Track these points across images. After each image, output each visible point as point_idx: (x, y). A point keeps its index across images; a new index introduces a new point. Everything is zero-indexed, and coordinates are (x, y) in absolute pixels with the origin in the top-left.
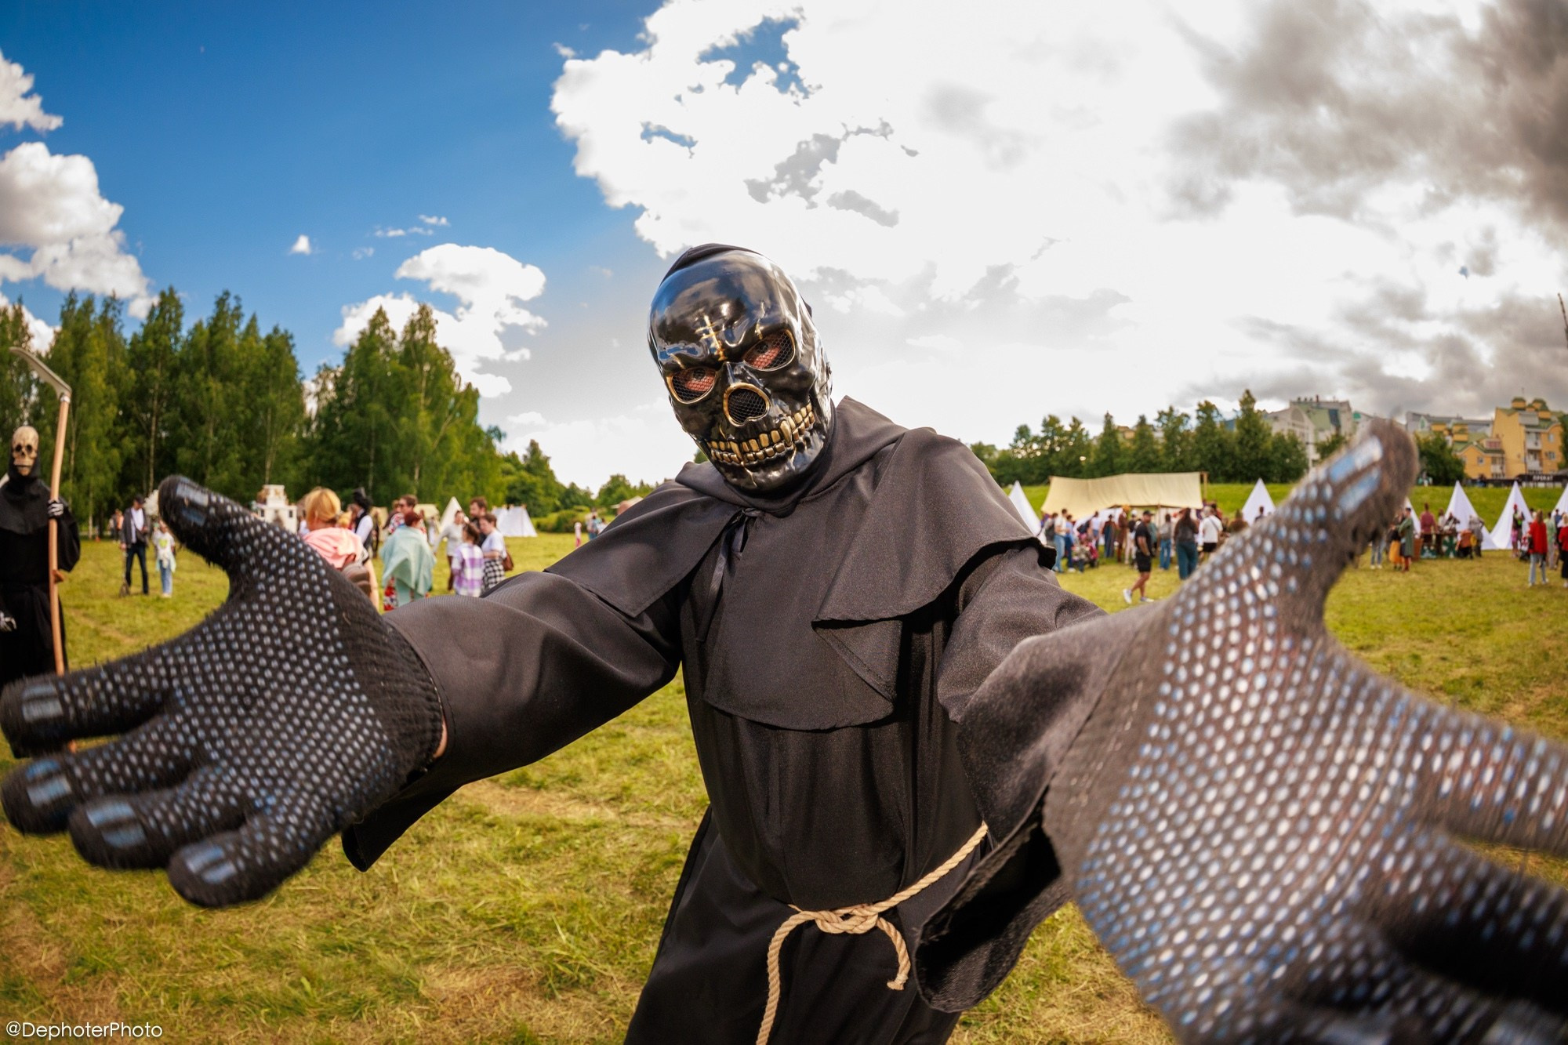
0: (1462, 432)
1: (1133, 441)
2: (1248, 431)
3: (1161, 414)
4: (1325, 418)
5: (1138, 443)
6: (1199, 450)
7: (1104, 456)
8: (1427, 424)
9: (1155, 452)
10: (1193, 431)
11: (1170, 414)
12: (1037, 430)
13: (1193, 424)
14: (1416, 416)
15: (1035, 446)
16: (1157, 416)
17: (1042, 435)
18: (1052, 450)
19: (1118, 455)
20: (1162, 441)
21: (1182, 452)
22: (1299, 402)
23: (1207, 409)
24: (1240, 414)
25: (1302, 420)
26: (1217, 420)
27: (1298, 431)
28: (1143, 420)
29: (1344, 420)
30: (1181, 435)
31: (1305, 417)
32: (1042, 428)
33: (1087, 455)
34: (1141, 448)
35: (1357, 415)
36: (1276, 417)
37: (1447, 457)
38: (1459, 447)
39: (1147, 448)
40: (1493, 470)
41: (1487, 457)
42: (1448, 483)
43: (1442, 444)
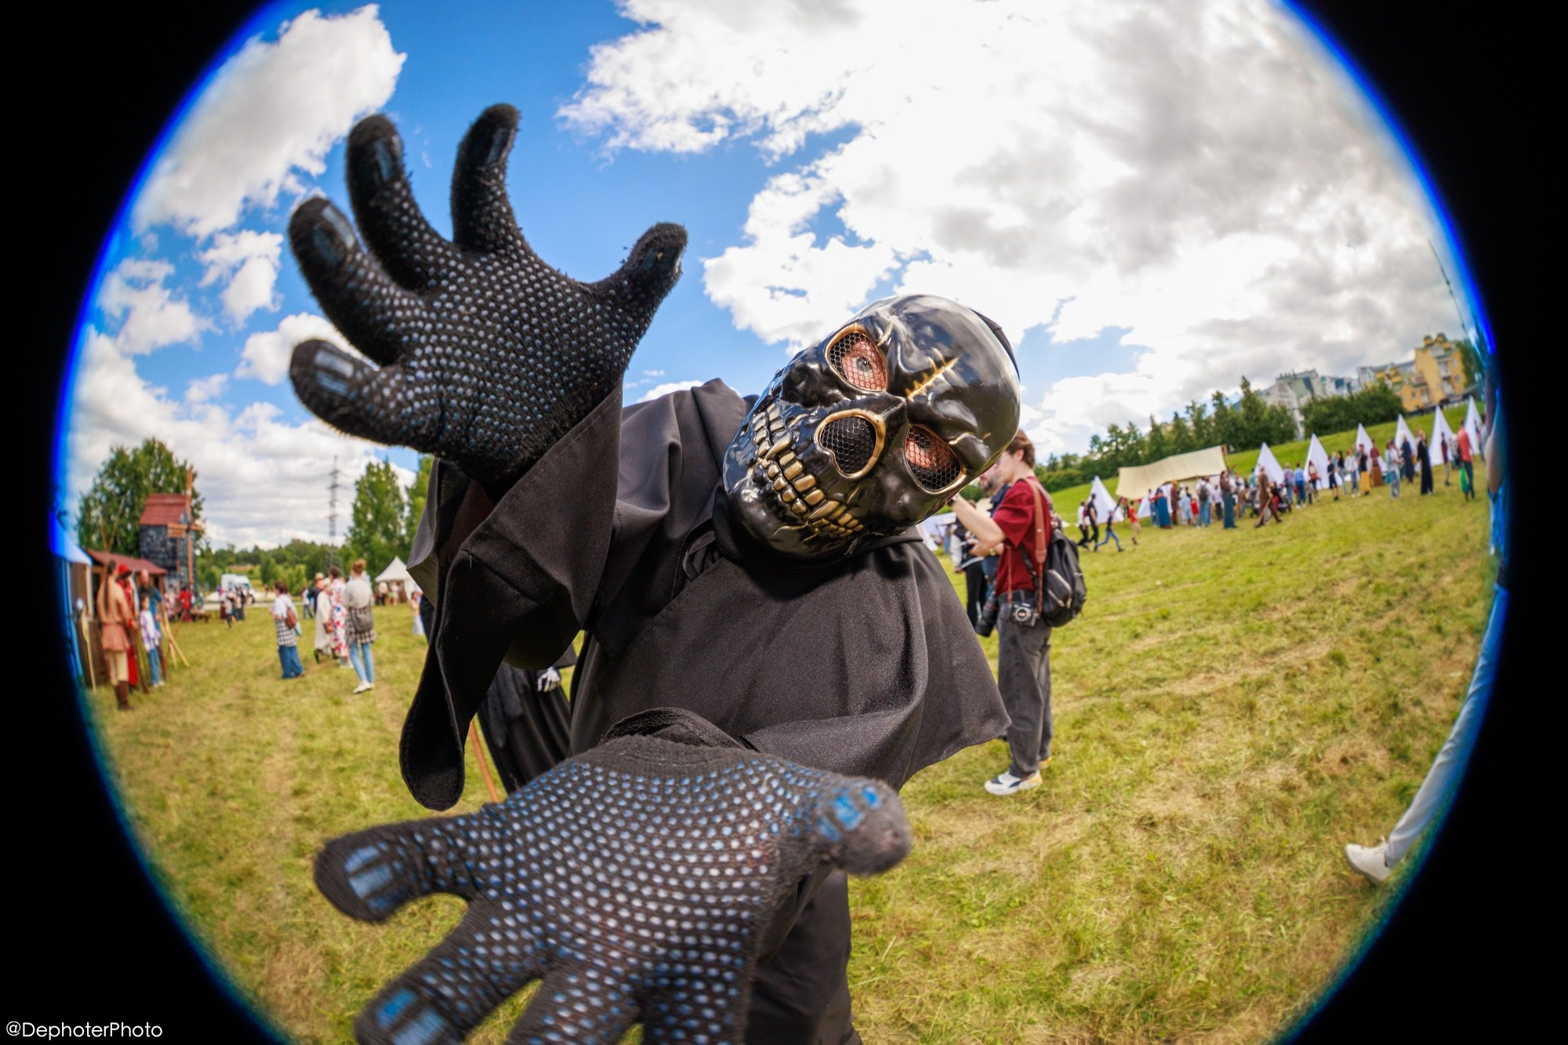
0: (1397, 374)
3: (1188, 408)
5: (1177, 432)
8: (1372, 374)
9: (1190, 438)
10: (1212, 416)
14: (1363, 370)
15: (1106, 449)
17: (1109, 440)
19: (1164, 445)
20: (1193, 429)
21: (1207, 433)
22: (1281, 378)
23: (1218, 397)
24: (1242, 395)
25: (1286, 392)
26: (1227, 404)
27: (1286, 400)
28: (1176, 416)
29: (1315, 384)
30: (1206, 421)
31: (1288, 388)
32: (1108, 434)
33: (1142, 448)
34: (1179, 436)
35: (1323, 379)
37: (1390, 398)
38: (1397, 387)
40: (1423, 401)
41: (1418, 391)
42: (1394, 419)
43: (1384, 388)
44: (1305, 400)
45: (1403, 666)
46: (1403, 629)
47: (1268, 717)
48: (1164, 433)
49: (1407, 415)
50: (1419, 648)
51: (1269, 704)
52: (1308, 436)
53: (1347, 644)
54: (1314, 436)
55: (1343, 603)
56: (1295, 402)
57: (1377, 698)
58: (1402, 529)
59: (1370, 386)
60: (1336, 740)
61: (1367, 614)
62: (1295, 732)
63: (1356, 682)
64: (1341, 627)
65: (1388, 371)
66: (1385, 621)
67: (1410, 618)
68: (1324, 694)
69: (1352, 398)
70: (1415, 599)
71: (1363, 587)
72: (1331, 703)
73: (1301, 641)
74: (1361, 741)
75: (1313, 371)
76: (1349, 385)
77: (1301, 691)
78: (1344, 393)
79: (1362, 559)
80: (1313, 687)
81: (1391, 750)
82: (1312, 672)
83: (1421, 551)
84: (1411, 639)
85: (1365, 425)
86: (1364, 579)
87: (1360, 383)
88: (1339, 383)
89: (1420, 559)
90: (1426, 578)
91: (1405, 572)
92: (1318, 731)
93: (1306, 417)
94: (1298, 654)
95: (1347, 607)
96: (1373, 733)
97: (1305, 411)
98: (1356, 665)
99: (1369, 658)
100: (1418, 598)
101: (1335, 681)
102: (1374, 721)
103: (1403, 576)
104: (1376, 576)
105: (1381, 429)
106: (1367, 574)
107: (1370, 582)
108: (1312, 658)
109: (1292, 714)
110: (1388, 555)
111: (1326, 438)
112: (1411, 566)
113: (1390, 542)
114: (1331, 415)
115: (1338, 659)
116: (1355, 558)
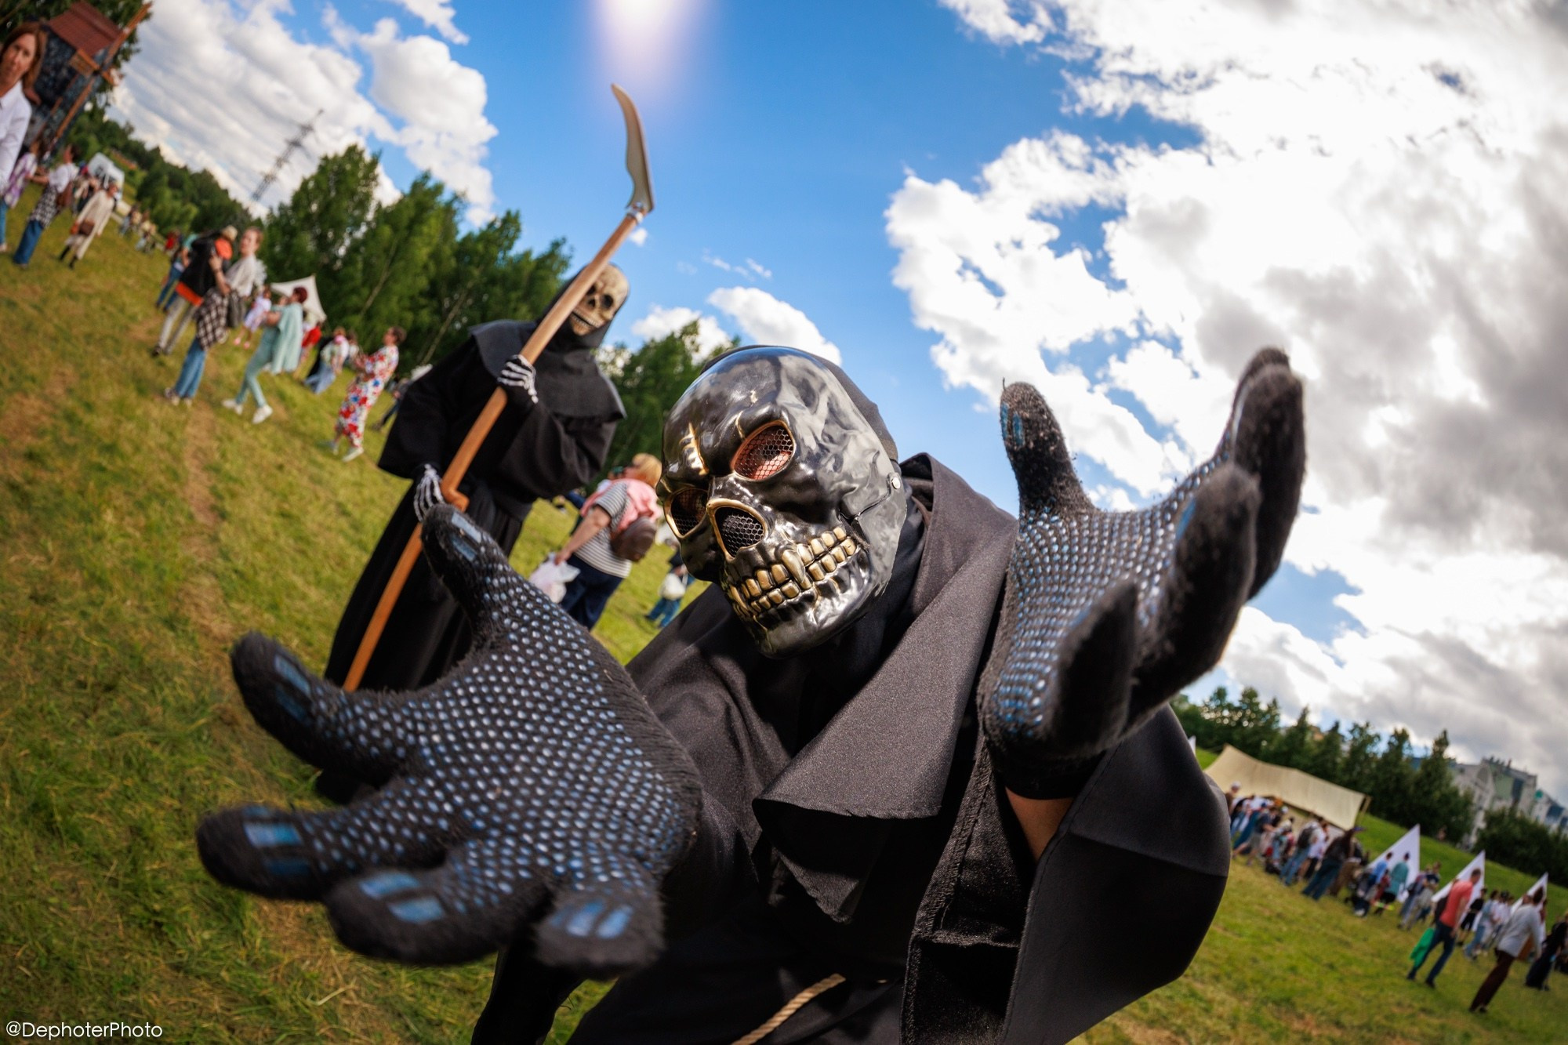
1: (1319, 744)
2: (1429, 775)
3: (1356, 726)
4: (1509, 785)
5: (1323, 748)
6: (1375, 778)
7: (1285, 749)
9: (1335, 764)
10: (1380, 756)
11: (1362, 730)
12: (1234, 697)
13: (1381, 748)
15: (1226, 713)
16: (1351, 727)
17: (1237, 704)
18: (1239, 723)
19: (1299, 753)
20: (1346, 755)
21: (1360, 773)
22: (1490, 761)
23: (1401, 737)
24: (1430, 753)
25: (1485, 780)
26: (1406, 752)
27: (1476, 792)
28: (1336, 726)
29: (1526, 794)
30: (1366, 756)
31: (1489, 778)
32: (1240, 697)
33: (1270, 742)
34: (1324, 753)
35: (1540, 793)
36: (1462, 769)
39: (1328, 757)
44: (1500, 806)
48: (1308, 738)
52: (1476, 850)
54: (1482, 855)
56: (1487, 799)
69: (1557, 838)
75: (1534, 778)
76: (1564, 819)
78: (1552, 826)
85: (1552, 879)
88: (1554, 810)
93: (1489, 826)
97: (1492, 819)
111: (1497, 866)
114: (1520, 843)
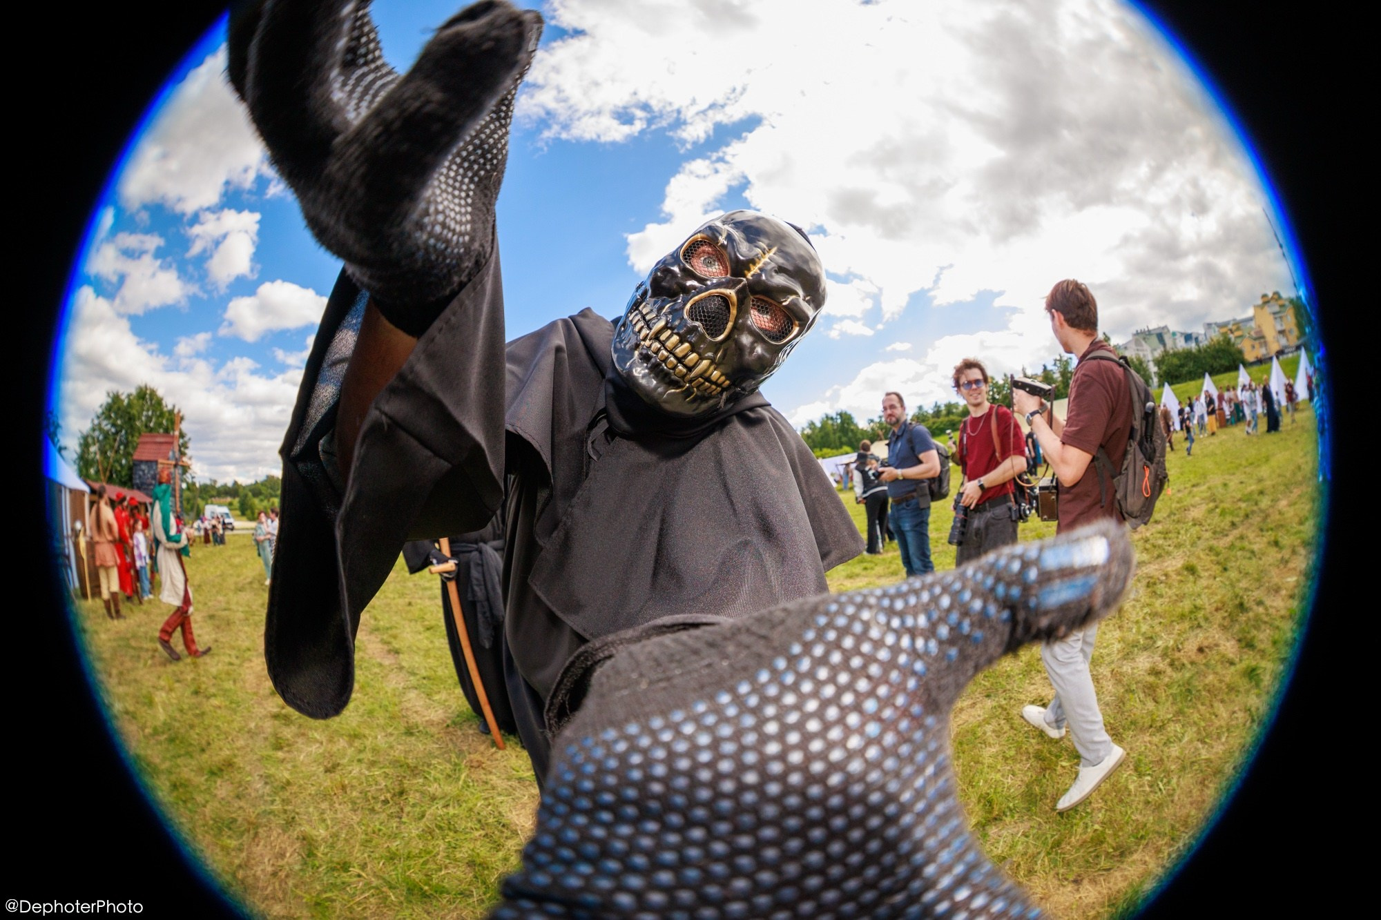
0: (1238, 329)
4: (1155, 340)
8: (1217, 329)
14: (1209, 325)
20: (1060, 379)
22: (1138, 333)
25: (1141, 345)
27: (1141, 354)
28: (1045, 367)
29: (1167, 338)
31: (1143, 343)
35: (1174, 334)
36: (1126, 347)
37: (1233, 350)
38: (1239, 341)
40: (1261, 352)
41: (1257, 343)
42: (1236, 369)
43: (1228, 342)
44: (1158, 353)
45: (1247, 574)
46: (1246, 544)
47: (1134, 617)
49: (1247, 365)
50: (1260, 559)
51: (1134, 606)
52: (1161, 385)
53: (1199, 557)
54: (1166, 384)
55: (1194, 525)
56: (1149, 354)
57: (1225, 599)
58: (1244, 463)
59: (1215, 339)
60: (1193, 634)
61: (1215, 533)
62: (1158, 629)
63: (1207, 587)
64: (1193, 544)
65: (1230, 326)
66: (1230, 538)
67: (1251, 535)
68: (1181, 597)
69: (1199, 351)
70: (1256, 520)
71: (1211, 511)
72: (1187, 605)
73: (1159, 556)
74: (1213, 634)
75: (1165, 327)
76: (1196, 339)
77: (1161, 596)
78: (1193, 346)
79: (1209, 488)
80: (1170, 593)
81: (1239, 641)
82: (1170, 581)
83: (1260, 480)
84: (1253, 552)
85: (1211, 374)
86: (1212, 505)
87: (1207, 337)
88: (1188, 337)
89: (1260, 487)
90: (1265, 502)
91: (1247, 498)
92: (1177, 627)
93: (1159, 369)
94: (1157, 567)
95: (1197, 528)
96: (1224, 628)
97: (1158, 363)
98: (1206, 574)
99: (1217, 569)
100: (1259, 519)
101: (1189, 587)
102: (1224, 618)
103: (1244, 501)
104: (1222, 501)
105: (1225, 378)
106: (1214, 500)
107: (1217, 507)
108: (1169, 569)
109: (1154, 615)
110: (1232, 485)
111: (1178, 386)
112: (1251, 493)
113: (1234, 474)
114: (1182, 366)
115: (1191, 569)
116: (1204, 488)
